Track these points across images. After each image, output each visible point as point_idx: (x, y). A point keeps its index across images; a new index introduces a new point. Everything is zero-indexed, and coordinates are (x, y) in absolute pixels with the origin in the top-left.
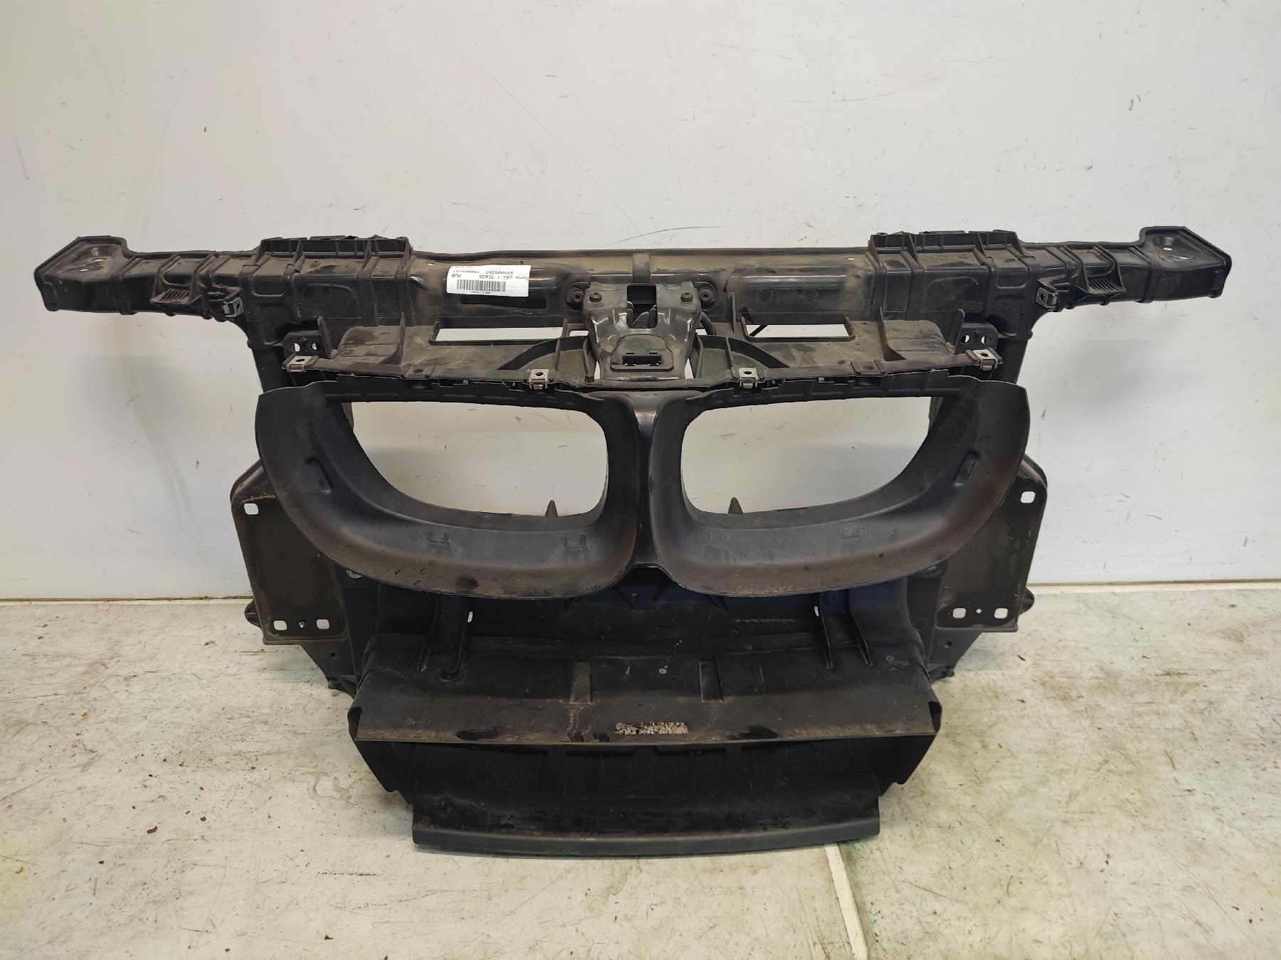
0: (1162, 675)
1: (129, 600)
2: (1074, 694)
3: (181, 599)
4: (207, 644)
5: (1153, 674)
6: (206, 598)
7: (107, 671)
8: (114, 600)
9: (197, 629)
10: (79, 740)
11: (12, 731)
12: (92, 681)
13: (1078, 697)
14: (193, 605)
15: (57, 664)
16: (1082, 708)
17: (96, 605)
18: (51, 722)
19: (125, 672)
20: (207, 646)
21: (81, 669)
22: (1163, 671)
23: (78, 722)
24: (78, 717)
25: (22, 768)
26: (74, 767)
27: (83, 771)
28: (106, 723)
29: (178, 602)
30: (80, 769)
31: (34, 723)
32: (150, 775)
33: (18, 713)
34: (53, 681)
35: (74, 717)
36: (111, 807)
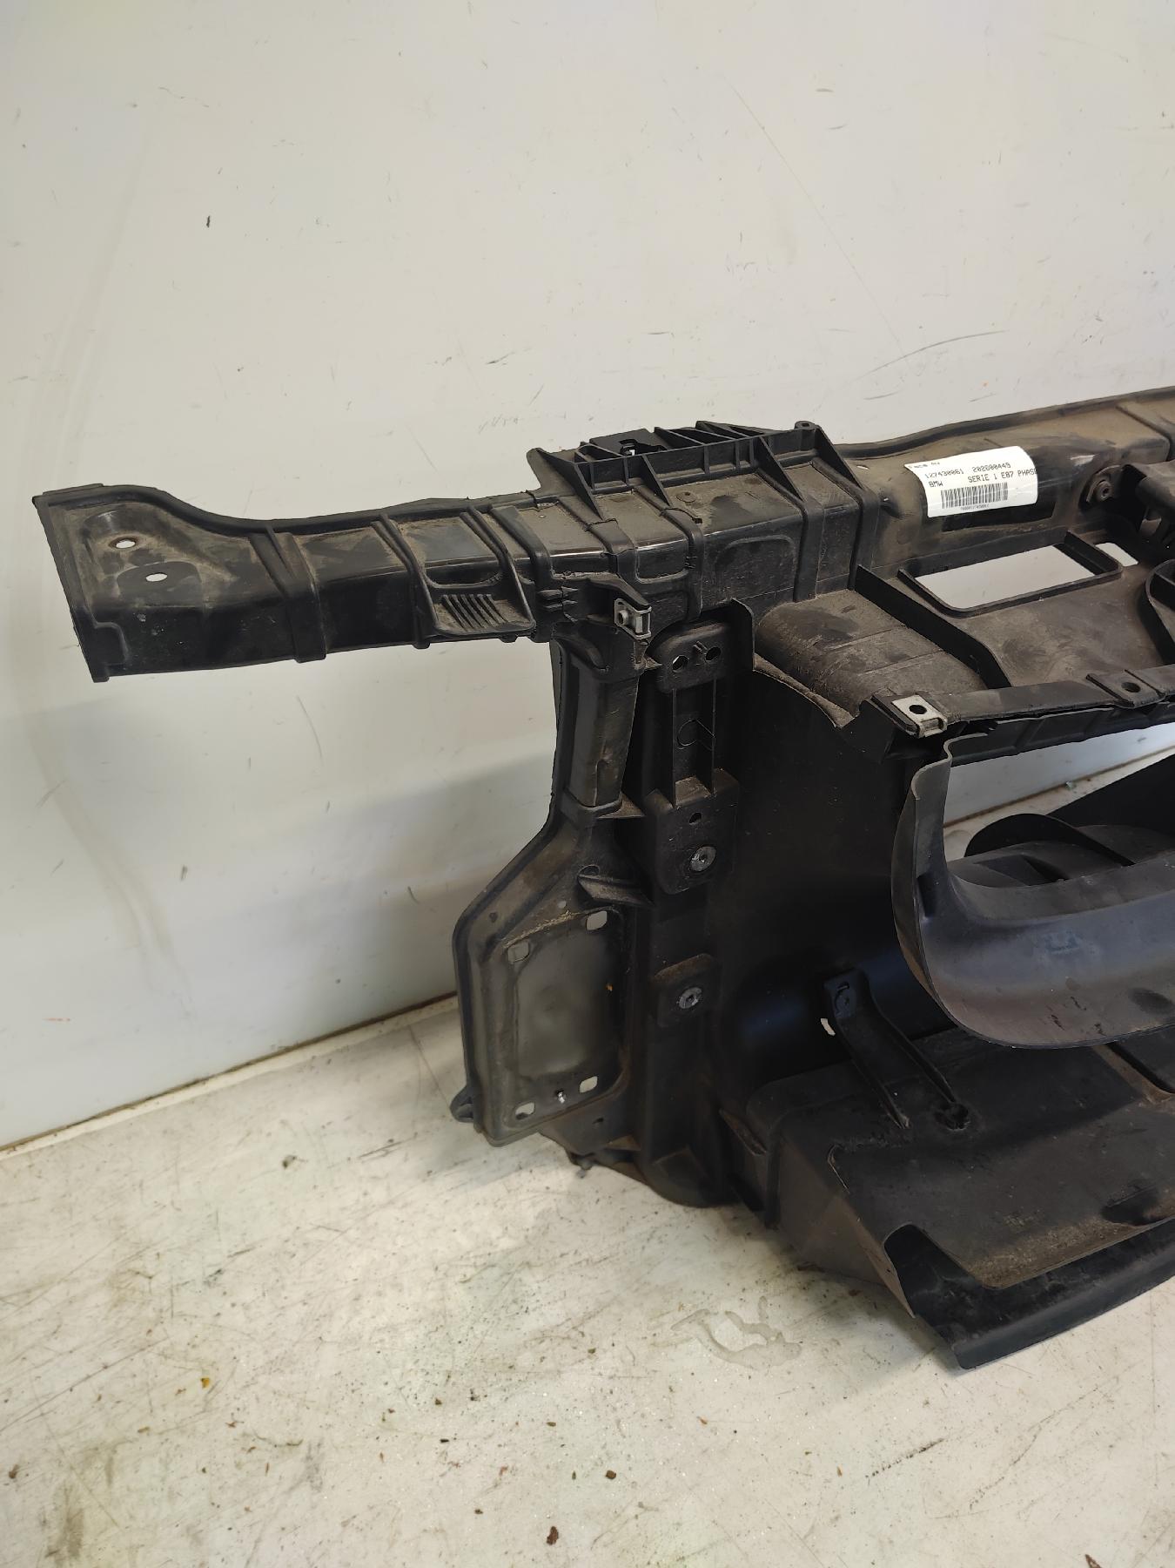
1: (53, 1132)
3: (150, 1098)
4: (285, 1164)
6: (195, 1082)
7: (154, 1283)
8: (23, 1143)
9: (240, 1143)
10: (244, 1435)
11: (96, 1473)
12: (150, 1313)
14: (183, 1104)
15: (40, 1308)
18: (153, 1423)
19: (194, 1272)
20: (289, 1170)
21: (102, 1297)
23: (207, 1402)
24: (196, 1391)
25: (195, 1536)
26: (292, 1489)
27: (319, 1488)
28: (262, 1380)
29: (151, 1106)
30: (305, 1489)
31: (124, 1441)
32: (443, 1441)
33: (68, 1433)
34: (72, 1343)
35: (189, 1395)
36: (440, 1530)
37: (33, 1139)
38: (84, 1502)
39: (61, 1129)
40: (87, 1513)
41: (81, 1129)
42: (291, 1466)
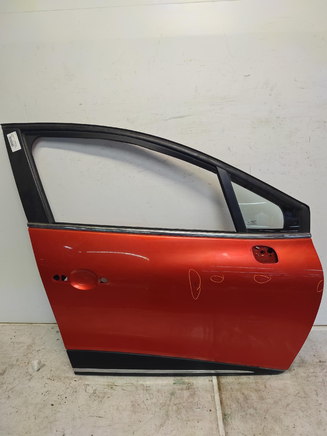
1: (36, 324)
4: (57, 340)
7: (32, 348)
8: (32, 324)
9: (55, 335)
10: (27, 371)
11: (11, 367)
12: (29, 352)
15: (19, 346)
17: (28, 325)
18: (20, 365)
19: (37, 349)
21: (26, 347)
23: (27, 365)
24: (26, 364)
25: (14, 380)
26: (27, 380)
27: (29, 381)
31: (16, 365)
32: (46, 383)
33: (11, 362)
34: (19, 351)
35: (25, 363)
36: (37, 393)
37: (33, 324)
38: (7, 370)
39: (37, 323)
40: (6, 371)
41: (39, 324)
42: (29, 377)
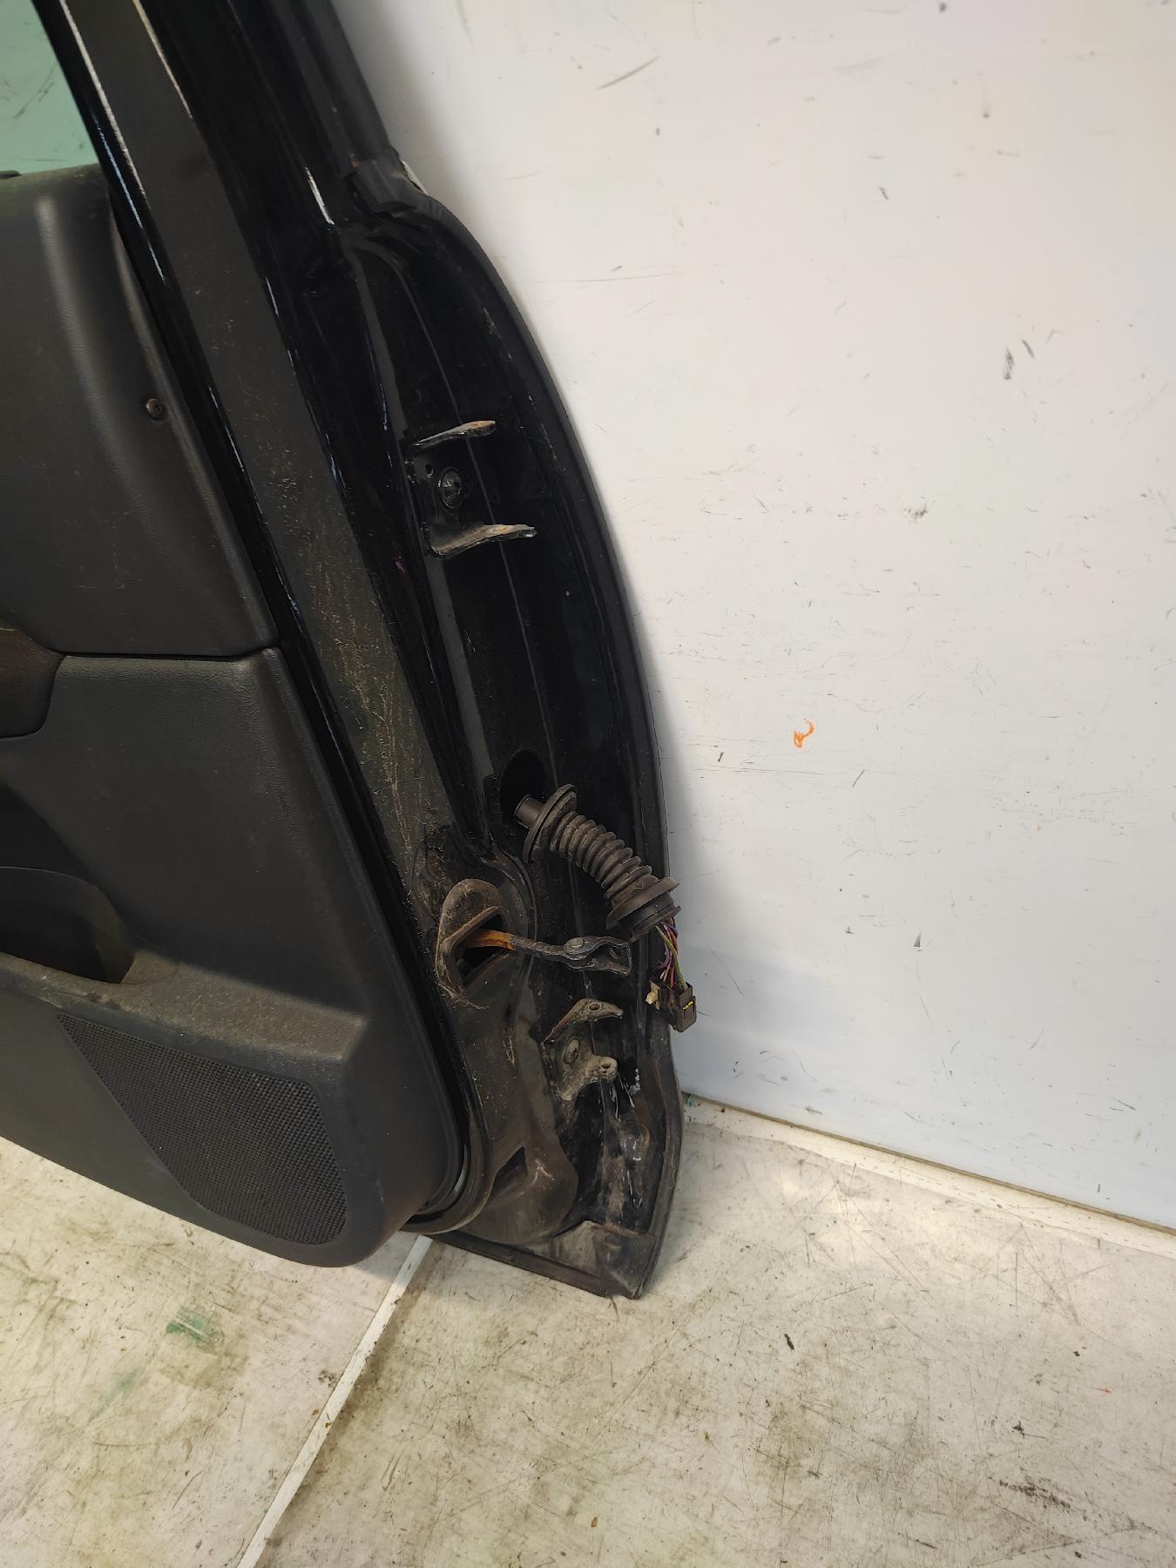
0: (1014, 1488)
2: (807, 1463)
5: (997, 1479)
13: (810, 1473)
16: (794, 1502)
22: (1027, 1478)
